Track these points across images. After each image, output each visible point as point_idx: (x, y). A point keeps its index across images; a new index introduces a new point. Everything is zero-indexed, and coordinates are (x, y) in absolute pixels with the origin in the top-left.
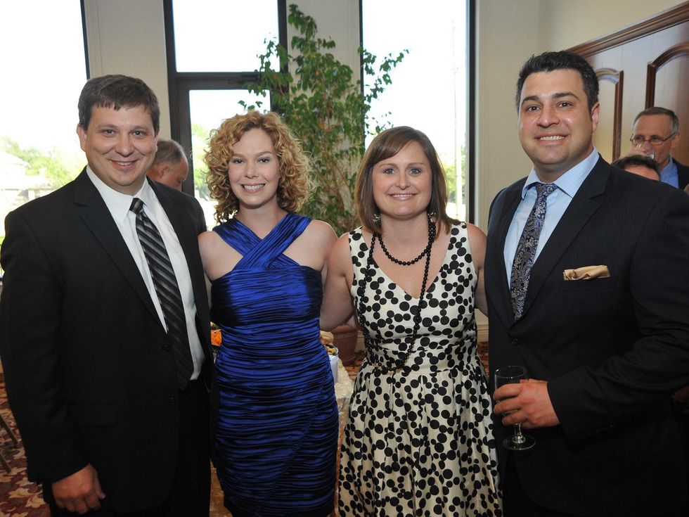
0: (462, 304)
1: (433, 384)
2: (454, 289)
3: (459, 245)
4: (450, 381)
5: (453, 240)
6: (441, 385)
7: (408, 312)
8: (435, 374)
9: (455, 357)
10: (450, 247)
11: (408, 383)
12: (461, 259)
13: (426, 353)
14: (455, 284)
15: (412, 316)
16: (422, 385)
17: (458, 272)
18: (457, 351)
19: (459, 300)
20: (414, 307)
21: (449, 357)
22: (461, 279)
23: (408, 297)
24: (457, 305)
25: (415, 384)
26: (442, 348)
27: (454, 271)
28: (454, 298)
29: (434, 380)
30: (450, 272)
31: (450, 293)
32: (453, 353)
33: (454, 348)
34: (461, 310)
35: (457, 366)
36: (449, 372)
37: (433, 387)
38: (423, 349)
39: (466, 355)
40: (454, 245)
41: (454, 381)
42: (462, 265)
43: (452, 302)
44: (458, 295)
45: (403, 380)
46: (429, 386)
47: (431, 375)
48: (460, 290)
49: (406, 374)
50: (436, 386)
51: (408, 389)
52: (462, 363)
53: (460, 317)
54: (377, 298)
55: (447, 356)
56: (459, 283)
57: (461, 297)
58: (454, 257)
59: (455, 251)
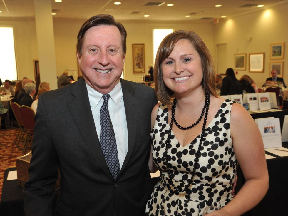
0: (213, 157)
1: (184, 208)
2: (210, 146)
3: (223, 115)
4: (196, 210)
5: (220, 111)
6: (189, 211)
7: (175, 155)
8: (188, 202)
9: (206, 194)
10: (217, 116)
11: (170, 202)
12: (221, 126)
13: (185, 185)
14: (212, 143)
15: (177, 158)
16: (177, 206)
17: (217, 134)
18: (208, 191)
19: (211, 154)
20: (180, 153)
21: (201, 193)
22: (217, 140)
23: (178, 145)
24: (208, 158)
25: (174, 203)
26: (196, 185)
27: (214, 133)
28: (208, 152)
29: (186, 205)
30: (210, 133)
31: (206, 148)
32: (204, 191)
33: (205, 188)
34: (211, 162)
35: (206, 201)
36: (198, 203)
37: (183, 210)
38: (183, 182)
39: (216, 195)
40: (220, 114)
41: (200, 211)
42: (221, 130)
43: (205, 155)
44: (211, 150)
45: (168, 199)
46: (181, 208)
47: (185, 201)
48: (215, 147)
49: (170, 195)
50: (186, 210)
51: (169, 206)
52: (211, 200)
53: (209, 166)
54: (160, 142)
55: (198, 191)
56: (215, 143)
57: (213, 153)
58: (217, 123)
59: (219, 119)
